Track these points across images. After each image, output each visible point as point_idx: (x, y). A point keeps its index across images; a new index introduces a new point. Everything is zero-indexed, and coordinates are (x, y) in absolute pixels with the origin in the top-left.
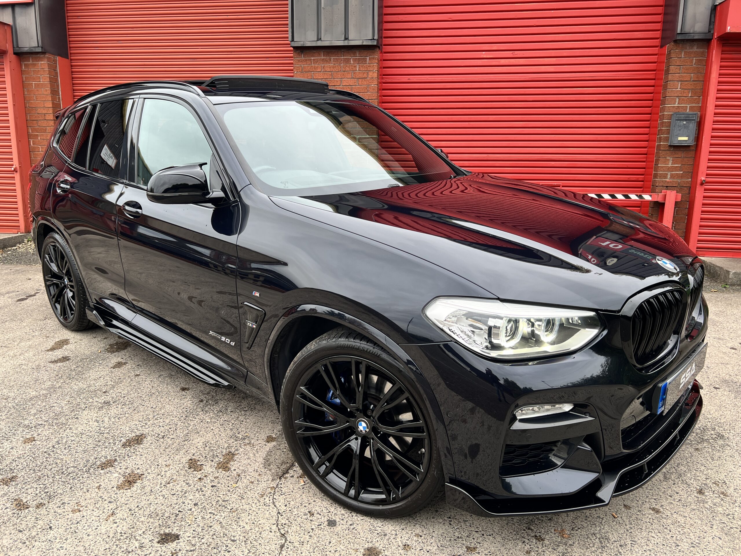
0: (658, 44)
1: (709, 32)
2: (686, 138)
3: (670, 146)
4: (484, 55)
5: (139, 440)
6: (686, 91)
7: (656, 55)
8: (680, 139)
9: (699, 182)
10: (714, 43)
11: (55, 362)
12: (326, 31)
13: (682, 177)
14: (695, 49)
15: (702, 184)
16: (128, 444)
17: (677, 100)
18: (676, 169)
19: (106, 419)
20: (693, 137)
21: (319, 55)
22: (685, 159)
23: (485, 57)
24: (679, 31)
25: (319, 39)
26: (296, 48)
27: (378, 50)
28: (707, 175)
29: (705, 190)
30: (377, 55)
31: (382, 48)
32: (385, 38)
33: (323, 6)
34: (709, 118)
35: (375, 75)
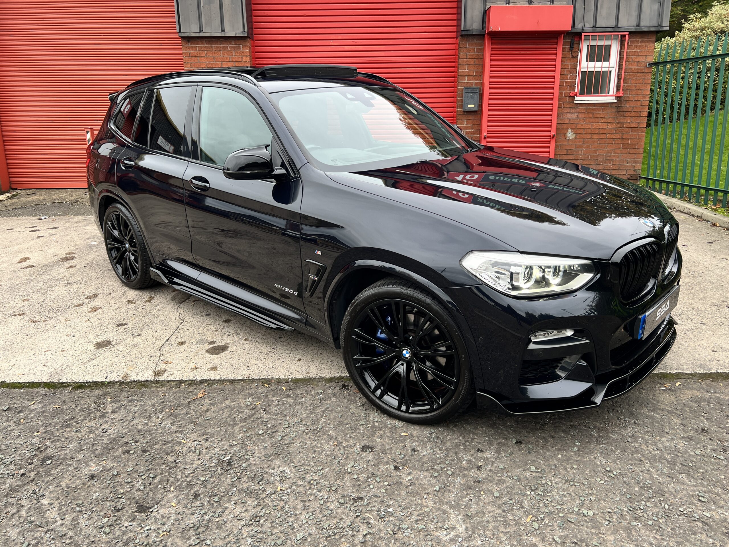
0: (455, 36)
1: (483, 29)
2: (473, 106)
3: (464, 111)
4: (332, 42)
5: (95, 296)
6: (471, 71)
7: (454, 44)
8: (469, 106)
9: (483, 137)
10: (486, 36)
11: (26, 268)
12: (206, 24)
13: (473, 133)
14: (475, 41)
15: (485, 138)
16: (89, 297)
17: (466, 78)
18: (469, 128)
19: (72, 290)
20: (477, 105)
21: (203, 43)
22: (475, 121)
23: (333, 44)
24: (462, 29)
25: (201, 31)
26: (183, 38)
27: (248, 39)
28: (488, 131)
29: (487, 142)
30: (249, 43)
31: (253, 37)
32: (255, 28)
33: (202, 5)
34: (486, 91)
35: (248, 59)
